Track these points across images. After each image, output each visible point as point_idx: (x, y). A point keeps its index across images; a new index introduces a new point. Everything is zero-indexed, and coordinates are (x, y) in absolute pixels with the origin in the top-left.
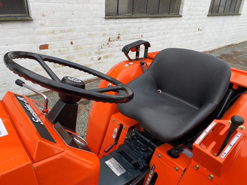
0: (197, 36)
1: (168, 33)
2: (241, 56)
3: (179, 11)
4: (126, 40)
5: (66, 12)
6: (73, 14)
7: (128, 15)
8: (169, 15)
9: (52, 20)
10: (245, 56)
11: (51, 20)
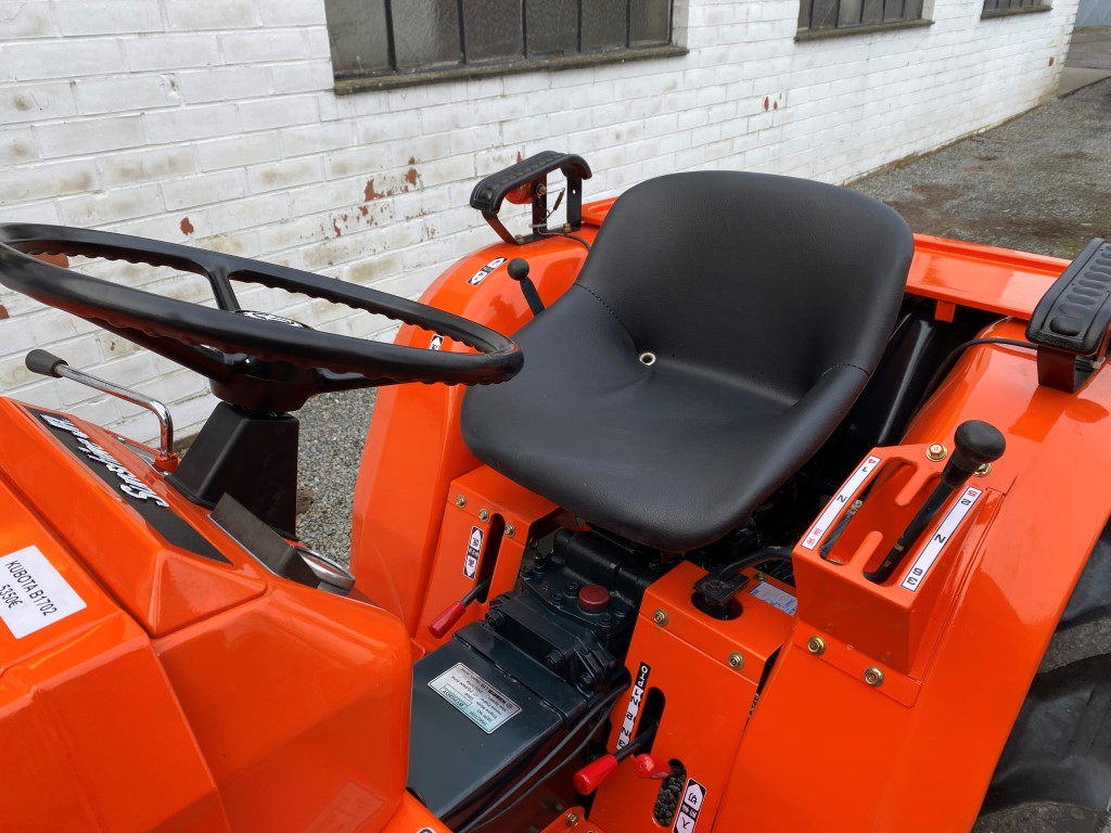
0: (762, 134)
1: (633, 132)
2: (955, 202)
3: (671, 29)
4: (447, 186)
5: (138, 75)
6: (173, 84)
7: (445, 68)
8: (628, 51)
9: (68, 121)
10: (971, 200)
11: (62, 122)
